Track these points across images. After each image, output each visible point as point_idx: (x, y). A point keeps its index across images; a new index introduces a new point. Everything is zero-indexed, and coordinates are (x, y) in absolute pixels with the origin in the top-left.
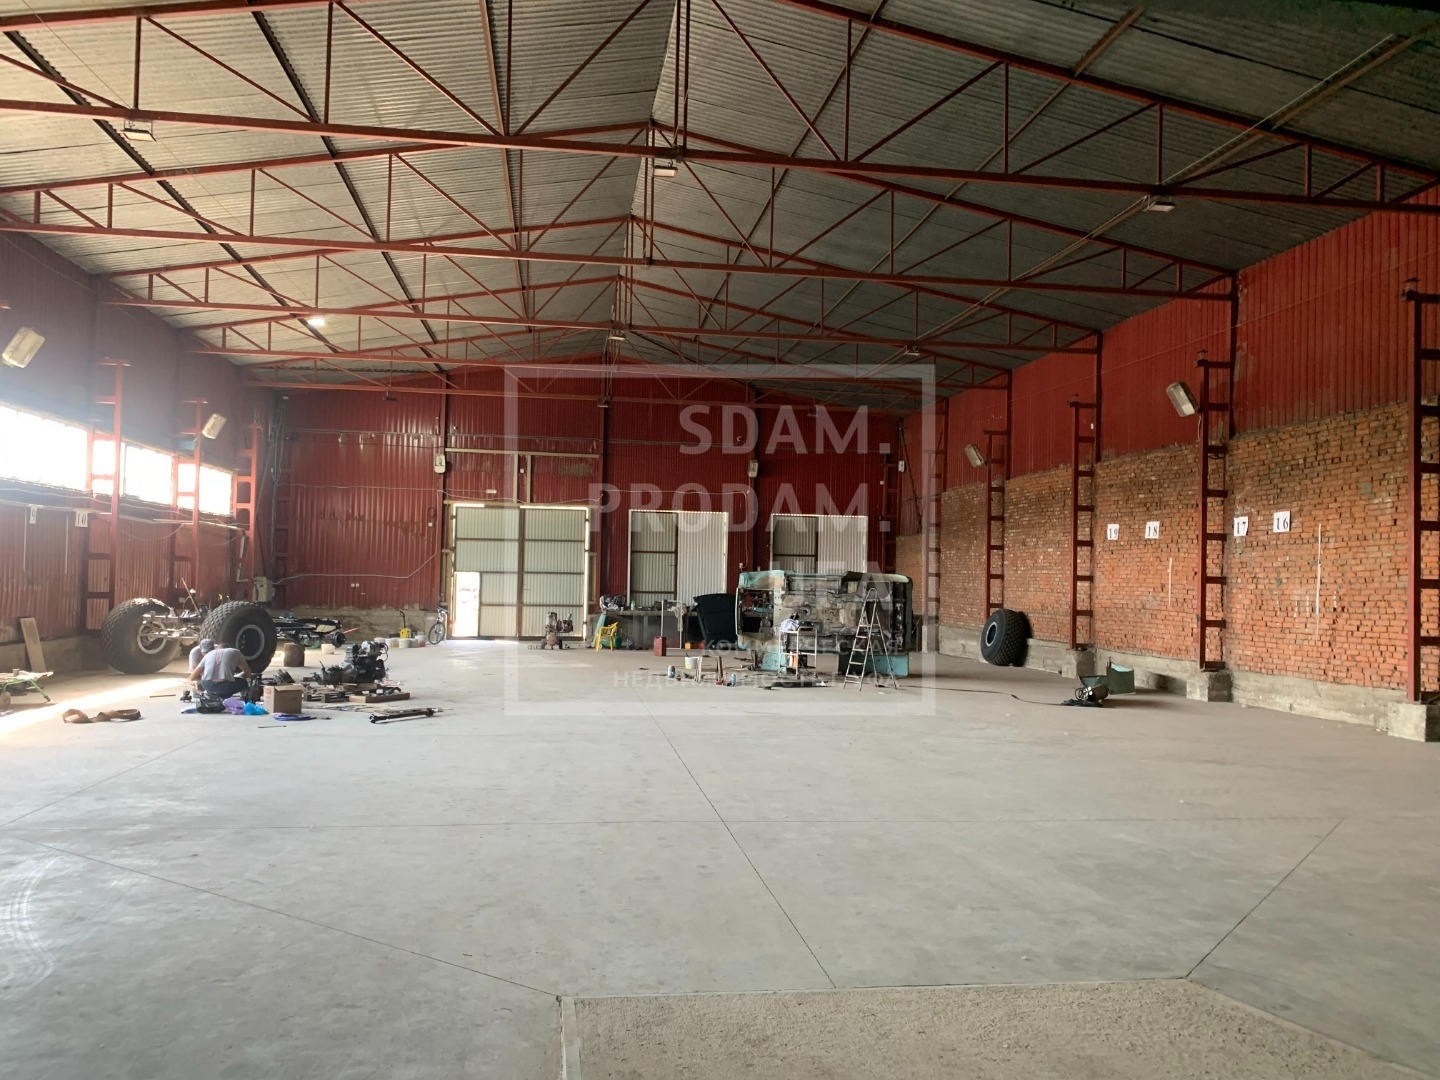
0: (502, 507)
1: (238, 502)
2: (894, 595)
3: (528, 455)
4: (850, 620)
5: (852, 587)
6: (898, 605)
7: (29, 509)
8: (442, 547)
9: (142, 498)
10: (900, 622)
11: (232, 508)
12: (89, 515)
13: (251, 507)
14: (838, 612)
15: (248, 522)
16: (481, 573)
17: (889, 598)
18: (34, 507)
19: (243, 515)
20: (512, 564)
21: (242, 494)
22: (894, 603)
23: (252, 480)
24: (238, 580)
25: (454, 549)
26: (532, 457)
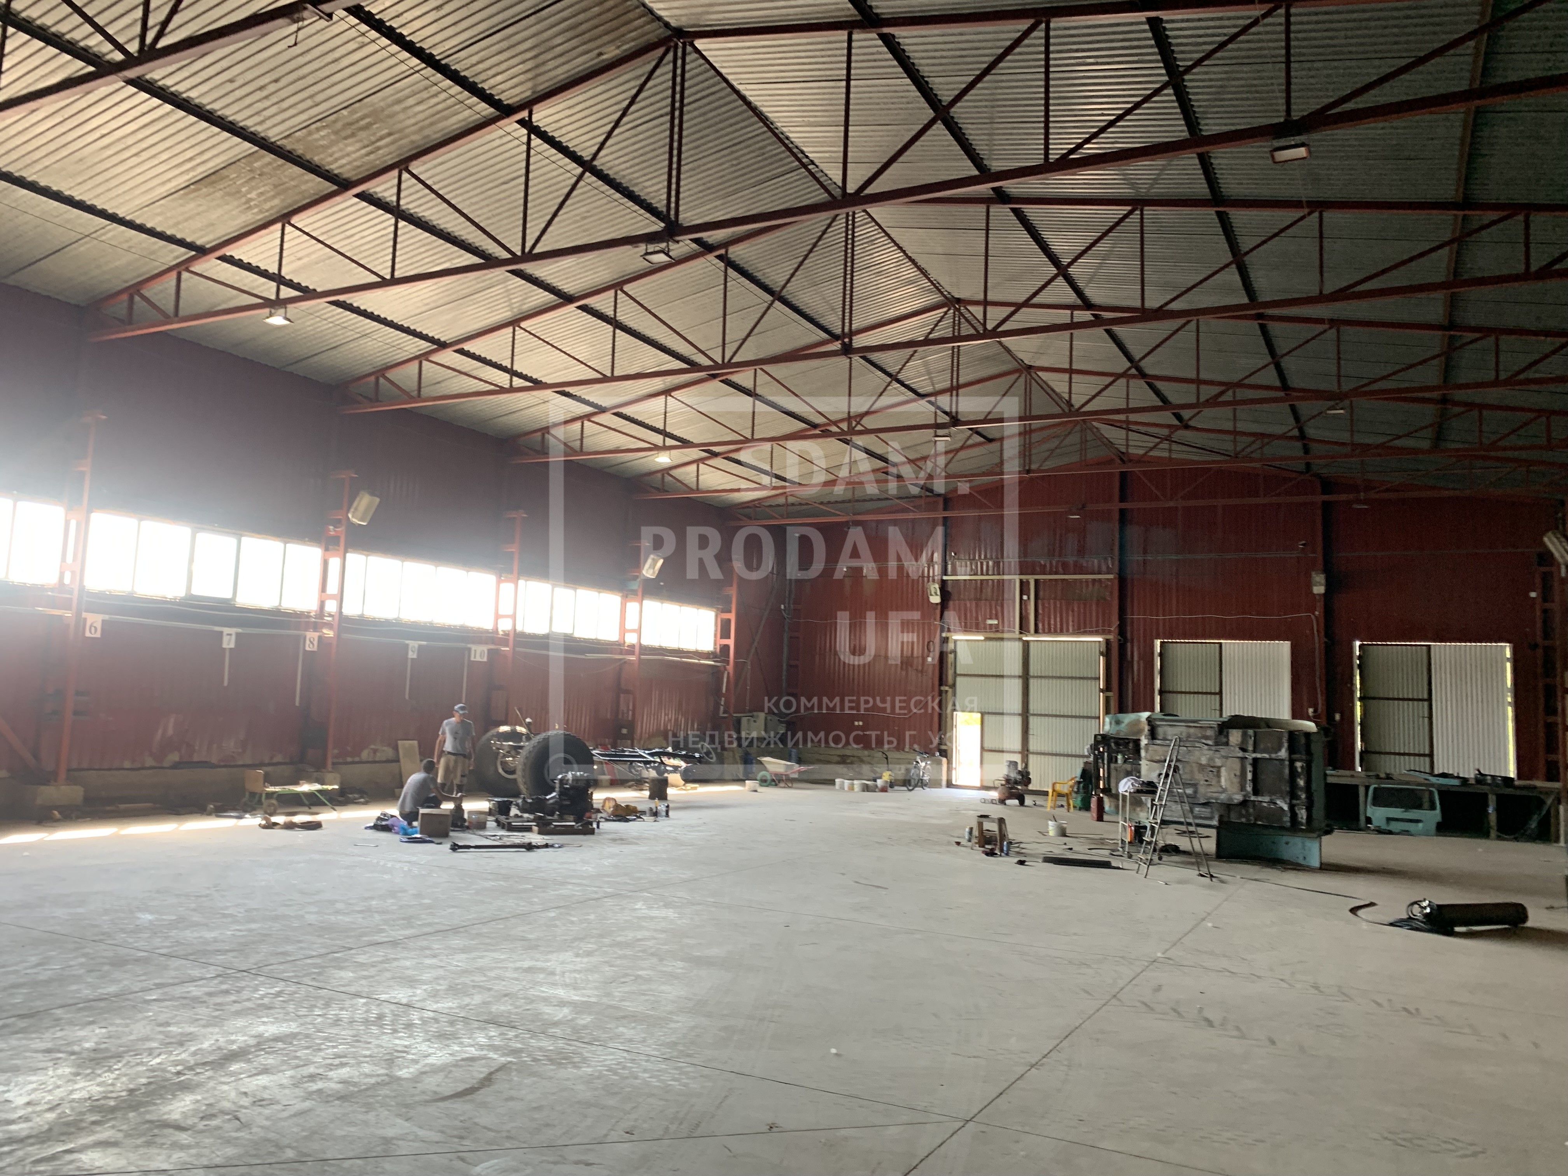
0: (1002, 639)
1: (721, 638)
2: (1292, 750)
3: (1032, 579)
4: (1232, 783)
5: (1235, 736)
6: (1298, 765)
7: (407, 645)
8: (941, 684)
9: (578, 634)
10: (1301, 789)
11: (715, 644)
12: (489, 651)
13: (731, 642)
14: (1219, 772)
15: (728, 656)
16: (983, 714)
17: (1283, 753)
18: (413, 644)
19: (725, 649)
20: (1014, 703)
21: (724, 630)
22: (1292, 762)
23: (732, 616)
24: (721, 715)
25: (954, 686)
26: (1036, 581)
